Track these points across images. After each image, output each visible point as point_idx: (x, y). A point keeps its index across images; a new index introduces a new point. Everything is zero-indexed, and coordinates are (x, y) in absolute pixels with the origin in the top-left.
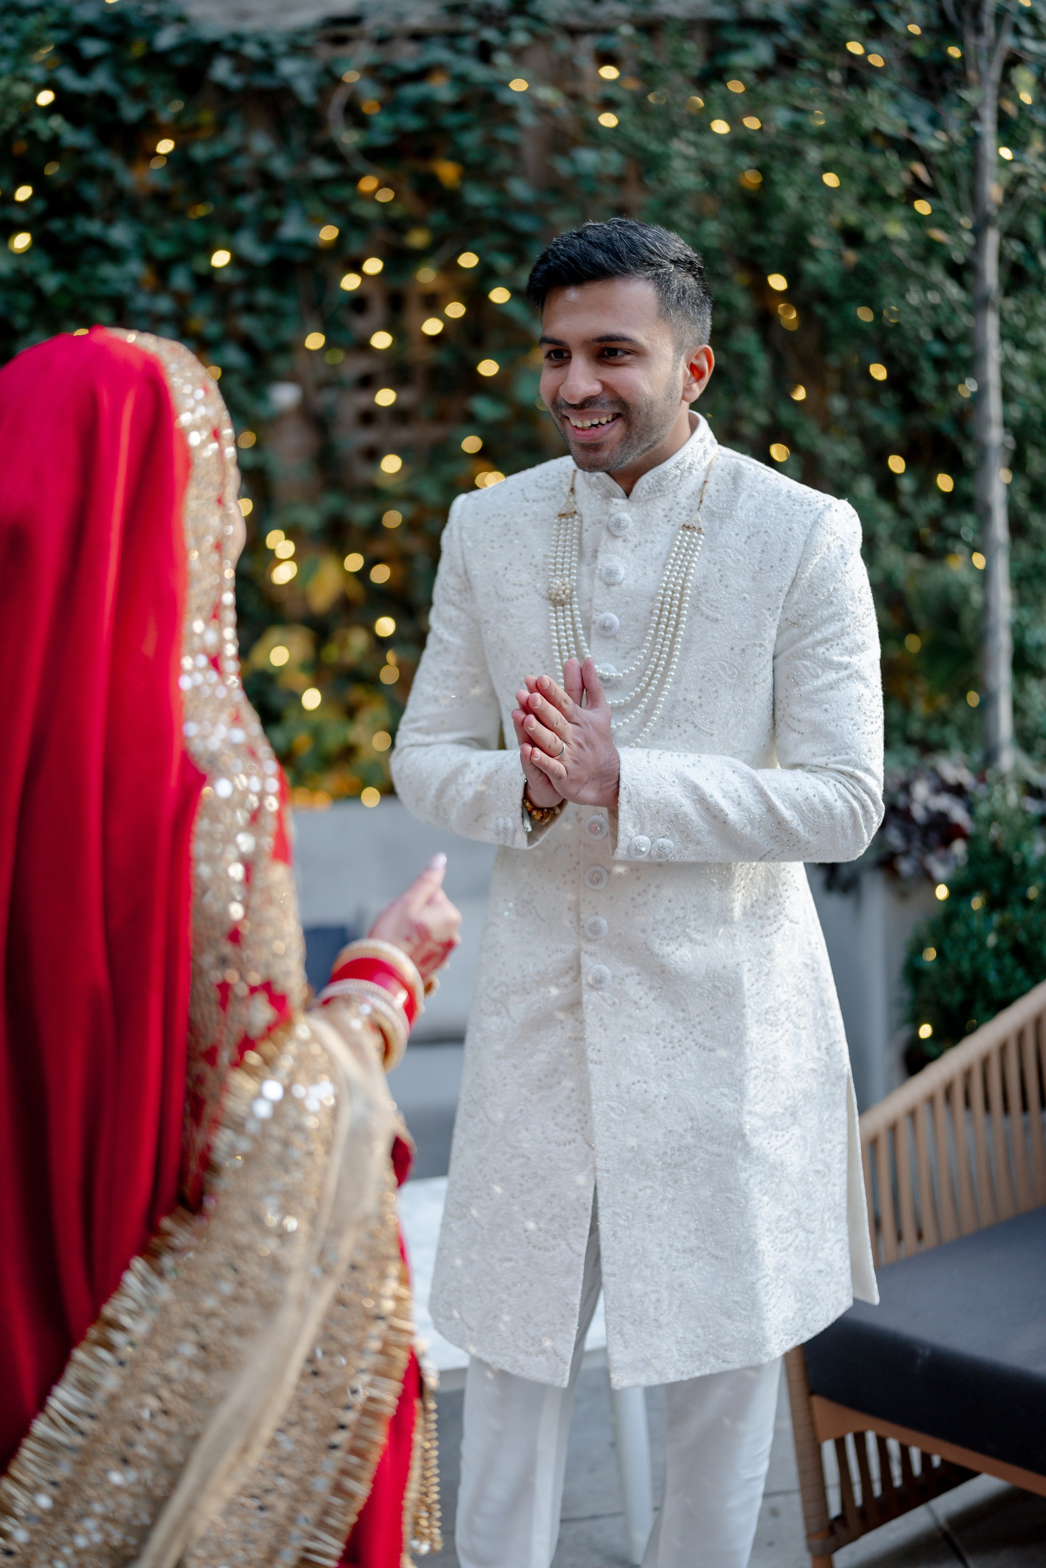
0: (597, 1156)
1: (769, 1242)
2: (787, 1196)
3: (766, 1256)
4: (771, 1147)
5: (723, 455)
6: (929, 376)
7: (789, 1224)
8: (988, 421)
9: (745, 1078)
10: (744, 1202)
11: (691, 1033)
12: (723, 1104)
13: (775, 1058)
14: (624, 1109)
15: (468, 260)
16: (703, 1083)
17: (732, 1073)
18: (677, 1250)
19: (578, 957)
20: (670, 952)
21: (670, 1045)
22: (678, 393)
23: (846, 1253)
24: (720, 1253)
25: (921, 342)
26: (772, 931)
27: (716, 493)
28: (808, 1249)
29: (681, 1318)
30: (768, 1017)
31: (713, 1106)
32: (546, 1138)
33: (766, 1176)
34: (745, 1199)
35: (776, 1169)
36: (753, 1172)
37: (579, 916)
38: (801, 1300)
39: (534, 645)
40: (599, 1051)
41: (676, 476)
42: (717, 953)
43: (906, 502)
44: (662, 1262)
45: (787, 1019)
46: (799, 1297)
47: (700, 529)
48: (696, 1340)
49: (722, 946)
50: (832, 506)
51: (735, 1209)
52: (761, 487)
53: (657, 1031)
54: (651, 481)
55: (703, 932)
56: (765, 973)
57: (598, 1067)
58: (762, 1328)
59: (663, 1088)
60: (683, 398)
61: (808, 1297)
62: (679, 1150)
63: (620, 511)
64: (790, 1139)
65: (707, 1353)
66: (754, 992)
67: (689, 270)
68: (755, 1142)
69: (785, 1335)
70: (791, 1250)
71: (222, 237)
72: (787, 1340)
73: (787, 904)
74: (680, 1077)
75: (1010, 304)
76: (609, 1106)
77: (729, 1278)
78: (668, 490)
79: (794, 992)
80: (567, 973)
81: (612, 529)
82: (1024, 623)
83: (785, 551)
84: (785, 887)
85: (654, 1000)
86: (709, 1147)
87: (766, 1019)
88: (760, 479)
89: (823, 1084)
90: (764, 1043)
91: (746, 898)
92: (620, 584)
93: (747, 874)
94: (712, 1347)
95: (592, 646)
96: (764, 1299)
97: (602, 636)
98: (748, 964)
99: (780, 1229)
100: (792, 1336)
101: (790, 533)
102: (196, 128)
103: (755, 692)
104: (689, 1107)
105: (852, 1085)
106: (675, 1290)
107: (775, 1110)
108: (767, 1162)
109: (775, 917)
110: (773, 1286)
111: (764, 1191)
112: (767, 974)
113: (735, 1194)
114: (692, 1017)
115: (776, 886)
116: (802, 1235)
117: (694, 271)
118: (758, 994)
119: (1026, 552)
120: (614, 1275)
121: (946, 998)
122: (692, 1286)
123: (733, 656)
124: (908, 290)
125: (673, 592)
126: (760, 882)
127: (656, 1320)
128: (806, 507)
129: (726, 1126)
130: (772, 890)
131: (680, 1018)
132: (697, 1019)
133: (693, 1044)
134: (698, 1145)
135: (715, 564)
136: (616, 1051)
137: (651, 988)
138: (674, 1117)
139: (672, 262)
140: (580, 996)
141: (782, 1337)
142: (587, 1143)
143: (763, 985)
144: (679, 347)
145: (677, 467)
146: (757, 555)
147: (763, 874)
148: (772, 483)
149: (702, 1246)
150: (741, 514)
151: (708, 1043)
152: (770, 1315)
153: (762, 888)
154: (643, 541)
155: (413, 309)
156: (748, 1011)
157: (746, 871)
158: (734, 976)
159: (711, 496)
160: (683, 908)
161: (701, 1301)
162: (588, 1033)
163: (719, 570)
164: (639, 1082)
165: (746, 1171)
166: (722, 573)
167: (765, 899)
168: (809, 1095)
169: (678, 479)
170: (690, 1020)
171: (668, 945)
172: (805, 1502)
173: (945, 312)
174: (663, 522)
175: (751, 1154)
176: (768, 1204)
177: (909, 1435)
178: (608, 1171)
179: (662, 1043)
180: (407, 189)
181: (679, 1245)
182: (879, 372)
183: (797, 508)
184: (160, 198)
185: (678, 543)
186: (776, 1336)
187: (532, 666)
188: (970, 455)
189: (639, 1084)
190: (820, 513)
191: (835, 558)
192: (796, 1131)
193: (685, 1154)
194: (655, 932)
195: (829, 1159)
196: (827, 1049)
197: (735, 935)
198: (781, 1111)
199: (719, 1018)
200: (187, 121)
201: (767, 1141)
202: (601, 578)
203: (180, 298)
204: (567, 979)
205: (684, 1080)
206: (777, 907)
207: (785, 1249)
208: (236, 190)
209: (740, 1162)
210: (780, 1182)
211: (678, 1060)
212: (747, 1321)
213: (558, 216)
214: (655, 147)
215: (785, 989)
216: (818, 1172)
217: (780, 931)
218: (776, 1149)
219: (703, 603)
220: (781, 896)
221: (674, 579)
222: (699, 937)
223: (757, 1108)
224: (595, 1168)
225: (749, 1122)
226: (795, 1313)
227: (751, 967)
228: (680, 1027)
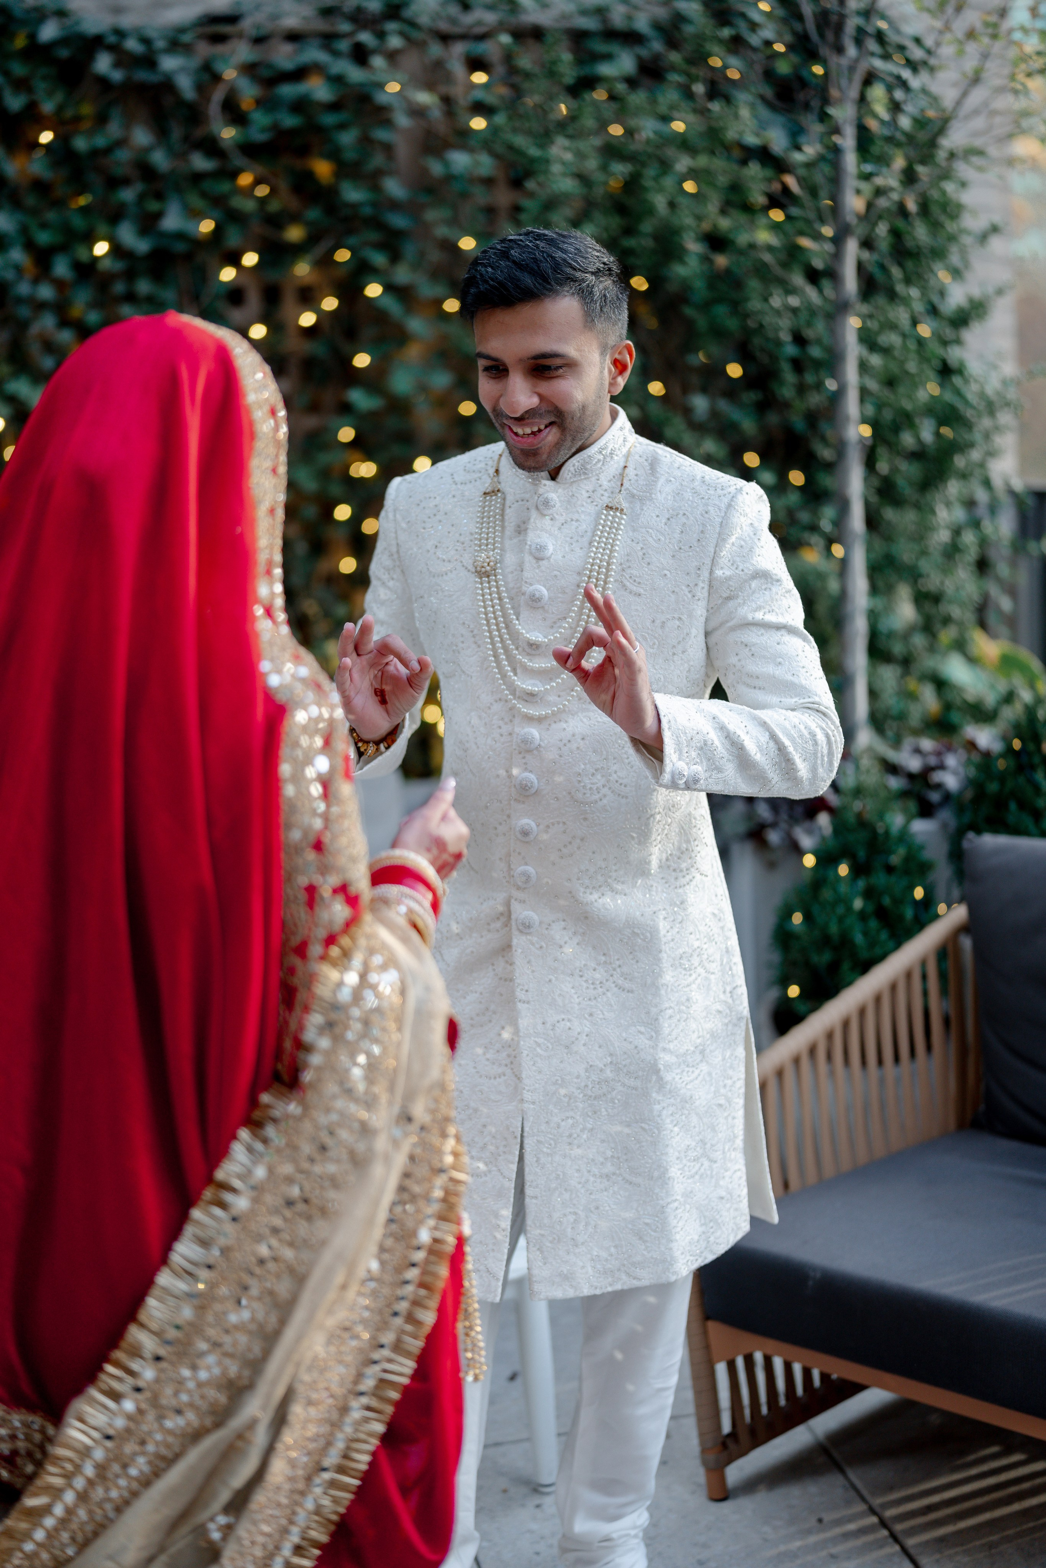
0: (524, 1089)
1: (679, 1169)
2: (695, 1127)
3: (676, 1182)
4: (683, 1082)
5: (640, 443)
6: (789, 376)
7: (696, 1153)
8: (847, 418)
9: (660, 1017)
10: (656, 1131)
11: (612, 976)
12: (640, 1041)
13: (688, 1000)
14: (549, 1045)
15: (343, 255)
16: (622, 1022)
17: (648, 1013)
18: (594, 1175)
19: (508, 904)
20: (593, 900)
21: (592, 987)
24: (634, 1179)
25: (779, 343)
26: (685, 883)
27: (635, 477)
28: (712, 1177)
29: (596, 1238)
30: (682, 961)
31: (631, 1043)
32: (478, 1072)
33: (677, 1109)
34: (658, 1129)
35: (687, 1102)
36: (665, 1105)
37: (509, 866)
38: (705, 1224)
40: (527, 991)
41: (599, 461)
42: (636, 902)
44: (580, 1186)
45: (700, 964)
46: (703, 1221)
47: (622, 509)
48: (609, 1258)
49: (640, 895)
51: (649, 1139)
52: (677, 473)
53: (581, 974)
54: (577, 464)
55: (623, 883)
56: (679, 921)
57: (526, 1005)
58: (671, 1249)
59: (586, 1026)
61: (711, 1221)
62: (599, 1083)
63: (548, 492)
64: (699, 1075)
65: (619, 1270)
66: (670, 938)
67: (608, 277)
68: (668, 1077)
69: (691, 1255)
70: (697, 1177)
71: (102, 228)
72: (692, 1261)
73: (698, 858)
74: (601, 1016)
75: (867, 308)
76: (536, 1042)
77: (642, 1202)
78: (592, 473)
79: (705, 940)
80: (498, 918)
81: (541, 508)
82: (878, 611)
83: (702, 532)
84: (696, 843)
85: (578, 944)
86: (626, 1081)
87: (681, 964)
88: (676, 465)
89: (727, 1025)
90: (679, 986)
91: (662, 852)
92: (548, 559)
93: (663, 830)
94: (624, 1265)
95: (522, 615)
96: (674, 1222)
97: (531, 607)
98: (664, 912)
99: (688, 1158)
100: (697, 1257)
101: (706, 516)
102: (77, 120)
104: (609, 1044)
106: (591, 1212)
107: (686, 1048)
108: (678, 1095)
109: (687, 870)
110: (680, 1210)
111: (675, 1122)
112: (681, 922)
114: (612, 961)
115: (688, 841)
116: (706, 1164)
118: (673, 940)
119: (880, 543)
120: (536, 1198)
121: (815, 959)
122: (607, 1208)
123: (654, 628)
124: (771, 295)
125: (599, 567)
126: (674, 838)
127: (573, 1239)
128: (719, 491)
129: (642, 1061)
130: (685, 846)
131: (602, 962)
132: (618, 963)
133: (613, 985)
134: (617, 1078)
135: (638, 542)
136: (542, 991)
137: (575, 933)
138: (595, 1053)
139: (593, 273)
140: (511, 940)
141: (688, 1258)
142: (516, 1076)
143: (678, 932)
145: (600, 452)
146: (677, 536)
147: (677, 830)
148: (687, 469)
149: (618, 1172)
150: (660, 497)
151: (627, 985)
152: (678, 1237)
153: (676, 843)
154: (569, 520)
155: (289, 302)
156: (664, 955)
157: (662, 827)
158: (652, 923)
159: (630, 480)
160: (605, 860)
161: (615, 1223)
162: (517, 975)
163: (642, 548)
164: (563, 1020)
165: (659, 1103)
166: (644, 551)
167: (678, 854)
168: (715, 1034)
169: (601, 464)
170: (611, 963)
171: (591, 894)
172: (700, 1421)
173: (804, 316)
174: (587, 503)
175: (664, 1088)
177: (792, 1350)
178: (534, 1103)
179: (585, 985)
180: (283, 185)
181: (595, 1170)
182: (735, 370)
183: (712, 492)
184: (41, 187)
185: (602, 522)
186: (683, 1256)
188: (826, 453)
189: (563, 1022)
190: (733, 497)
192: (704, 1067)
193: (604, 1087)
194: (580, 882)
197: (652, 886)
198: (692, 1049)
199: (637, 962)
200: (67, 114)
201: (679, 1076)
202: (531, 553)
203: (60, 285)
204: (498, 925)
205: (604, 1019)
206: (689, 861)
207: (692, 1177)
208: (116, 182)
209: (654, 1095)
210: (689, 1114)
211: (599, 1000)
212: (657, 1242)
213: (431, 215)
214: (534, 152)
215: (698, 937)
216: (720, 1105)
217: (692, 883)
218: (687, 1084)
219: (626, 578)
220: (693, 851)
221: (600, 556)
222: (619, 887)
223: (671, 1046)
224: (523, 1100)
225: (663, 1058)
226: (700, 1236)
227: (666, 916)
228: (602, 970)
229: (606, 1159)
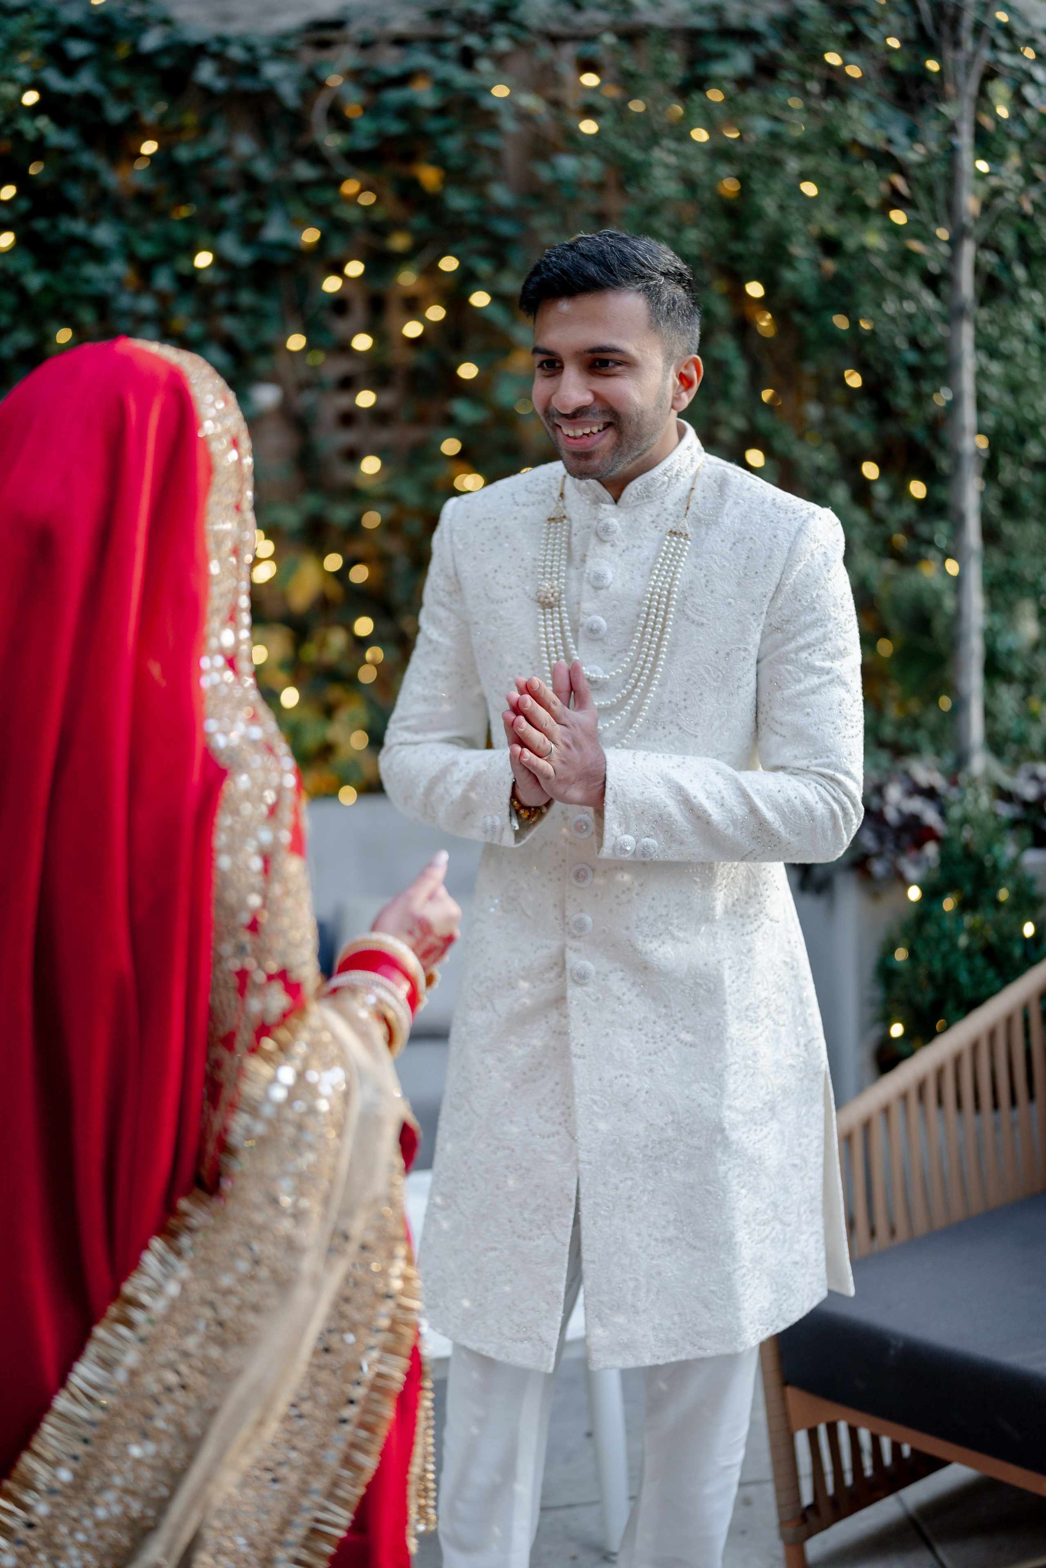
0: (580, 1149)
1: (746, 1234)
2: (764, 1189)
3: (743, 1247)
4: (750, 1141)
5: (710, 463)
6: (904, 384)
7: (766, 1217)
8: (962, 429)
9: (725, 1073)
10: (721, 1193)
11: (673, 1029)
12: (704, 1098)
13: (755, 1054)
14: (606, 1102)
15: (449, 264)
16: (684, 1078)
17: (712, 1068)
18: (656, 1240)
19: (562, 954)
20: (653, 949)
21: (652, 1040)
22: (667, 402)
23: (821, 1245)
24: (698, 1244)
25: (896, 350)
26: (753, 930)
27: (703, 500)
28: (785, 1241)
29: (658, 1305)
30: (748, 1013)
31: (694, 1100)
32: (530, 1130)
33: (744, 1169)
34: (723, 1191)
35: (755, 1162)
36: (731, 1166)
37: (564, 913)
38: (777, 1291)
39: (522, 646)
40: (582, 1045)
41: (664, 483)
42: (699, 950)
43: (880, 508)
44: (641, 1250)
45: (767, 1016)
46: (774, 1288)
47: (687, 535)
48: (672, 1327)
49: (703, 944)
50: (816, 514)
51: (714, 1201)
52: (747, 495)
53: (640, 1027)
54: (639, 487)
55: (685, 930)
56: (745, 970)
57: (582, 1061)
58: (738, 1318)
59: (645, 1082)
60: (673, 407)
61: (784, 1287)
62: (660, 1143)
63: (609, 516)
64: (769, 1133)
65: (683, 1339)
66: (735, 989)
67: (679, 282)
68: (734, 1136)
69: (761, 1324)
70: (768, 1241)
71: (204, 238)
72: (762, 1330)
73: (768, 903)
74: (662, 1072)
75: (984, 314)
76: (592, 1099)
77: (706, 1268)
78: (656, 496)
79: (774, 990)
80: (552, 968)
81: (601, 534)
82: (995, 629)
83: (770, 557)
84: (766, 887)
85: (637, 995)
86: (689, 1140)
87: (747, 1016)
88: (746, 486)
89: (802, 1080)
90: (745, 1039)
92: (607, 588)
93: (729, 873)
94: (688, 1334)
95: (580, 648)
96: (741, 1290)
97: (590, 639)
98: (729, 961)
99: (758, 1222)
100: (767, 1326)
101: (774, 540)
102: (180, 129)
103: (738, 695)
104: (670, 1101)
105: (830, 1081)
106: (653, 1278)
107: (754, 1105)
108: (745, 1156)
109: (755, 915)
110: (749, 1277)
111: (742, 1184)
112: (747, 972)
113: (714, 1187)
114: (673, 1013)
115: (756, 885)
116: (778, 1227)
117: (684, 282)
118: (738, 991)
119: (998, 558)
120: (594, 1262)
121: (918, 998)
122: (670, 1274)
123: (717, 660)
124: (885, 300)
125: (660, 597)
126: (741, 881)
127: (633, 1306)
128: (790, 515)
129: (706, 1120)
130: (753, 890)
131: (662, 1014)
132: (679, 1015)
133: (675, 1039)
134: (679, 1138)
135: (701, 569)
136: (599, 1045)
137: (634, 984)
138: (655, 1111)
139: (662, 274)
140: (565, 991)
142: (571, 1135)
143: (744, 982)
144: (669, 357)
145: (665, 474)
146: (742, 561)
147: (745, 873)
148: (758, 491)
149: (681, 1236)
150: (726, 521)
151: (689, 1039)
152: (746, 1305)
153: (743, 887)
154: (631, 546)
155: (394, 311)
156: (728, 1007)
157: (727, 870)
158: (715, 973)
159: (697, 503)
160: (666, 906)
161: (678, 1290)
162: (572, 1028)
163: (705, 575)
164: (621, 1076)
165: (724, 1164)
166: (707, 578)
167: (746, 898)
168: (788, 1090)
169: (666, 486)
170: (672, 1016)
171: (651, 942)
172: (778, 1491)
173: (920, 321)
174: (650, 528)
175: (730, 1148)
176: (745, 1197)
177: (881, 1424)
178: (590, 1163)
179: (644, 1039)
180: (389, 193)
181: (657, 1235)
182: (854, 380)
183: (782, 515)
184: (144, 198)
185: (665, 548)
186: (752, 1326)
187: (520, 667)
188: (944, 463)
189: (621, 1079)
190: (805, 521)
191: (819, 565)
192: (775, 1125)
193: (666, 1147)
194: (638, 930)
195: (806, 1154)
196: (805, 1045)
197: (716, 933)
198: (760, 1105)
199: (700, 1014)
200: (171, 123)
201: (746, 1135)
202: (589, 582)
203: (163, 298)
204: (552, 975)
205: (665, 1075)
206: (758, 906)
207: (762, 1241)
208: (219, 192)
209: (719, 1155)
210: (758, 1175)
211: (660, 1055)
212: (724, 1311)
213: (540, 222)
214: (636, 155)
215: (766, 986)
216: (795, 1166)
217: (760, 930)
218: (755, 1143)
219: (688, 607)
220: (761, 895)
221: (660, 584)
222: (681, 935)
223: (737, 1103)
224: (578, 1160)
225: (729, 1116)
226: (771, 1304)
227: (732, 965)
228: (663, 1023)
229: (668, 1222)
